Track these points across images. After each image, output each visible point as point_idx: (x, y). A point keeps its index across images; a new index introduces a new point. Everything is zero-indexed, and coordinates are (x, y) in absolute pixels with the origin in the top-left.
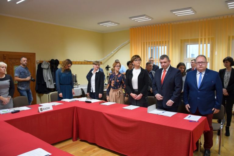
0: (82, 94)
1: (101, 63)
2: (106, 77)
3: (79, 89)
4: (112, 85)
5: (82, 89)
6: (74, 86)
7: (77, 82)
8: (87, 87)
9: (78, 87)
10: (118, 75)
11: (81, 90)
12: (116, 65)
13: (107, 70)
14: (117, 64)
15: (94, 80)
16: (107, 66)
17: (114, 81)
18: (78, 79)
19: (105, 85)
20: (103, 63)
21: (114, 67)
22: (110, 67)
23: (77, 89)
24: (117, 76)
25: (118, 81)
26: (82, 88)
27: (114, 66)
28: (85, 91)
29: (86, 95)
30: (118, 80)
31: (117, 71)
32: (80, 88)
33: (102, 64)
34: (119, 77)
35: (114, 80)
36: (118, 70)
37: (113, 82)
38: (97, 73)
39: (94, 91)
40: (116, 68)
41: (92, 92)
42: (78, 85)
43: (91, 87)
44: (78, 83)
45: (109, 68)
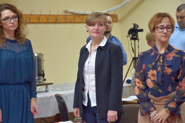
0: (58, 112)
1: (115, 17)
2: (129, 59)
3: (51, 97)
4: (150, 84)
5: (59, 98)
6: (38, 88)
7: (43, 75)
8: (73, 91)
9: (46, 91)
10: (166, 53)
11: (55, 100)
12: (159, 25)
13: (132, 39)
14: (160, 21)
15: (94, 70)
16: (132, 27)
17: (155, 72)
18: (46, 67)
19: (125, 84)
20: (119, 17)
21: (153, 30)
22: (142, 30)
23: (46, 98)
24: (164, 56)
25: (169, 71)
26: (60, 93)
27: (152, 26)
28: (67, 103)
29: (72, 113)
30: (168, 67)
31: (163, 44)
32: (52, 93)
33: (116, 21)
34: (171, 59)
35: (154, 68)
36: (163, 39)
37: (153, 75)
38: (100, 48)
39: (94, 104)
40: (159, 34)
41: (86, 104)
42: (47, 85)
43: (84, 90)
44: (48, 78)
45: (139, 33)
